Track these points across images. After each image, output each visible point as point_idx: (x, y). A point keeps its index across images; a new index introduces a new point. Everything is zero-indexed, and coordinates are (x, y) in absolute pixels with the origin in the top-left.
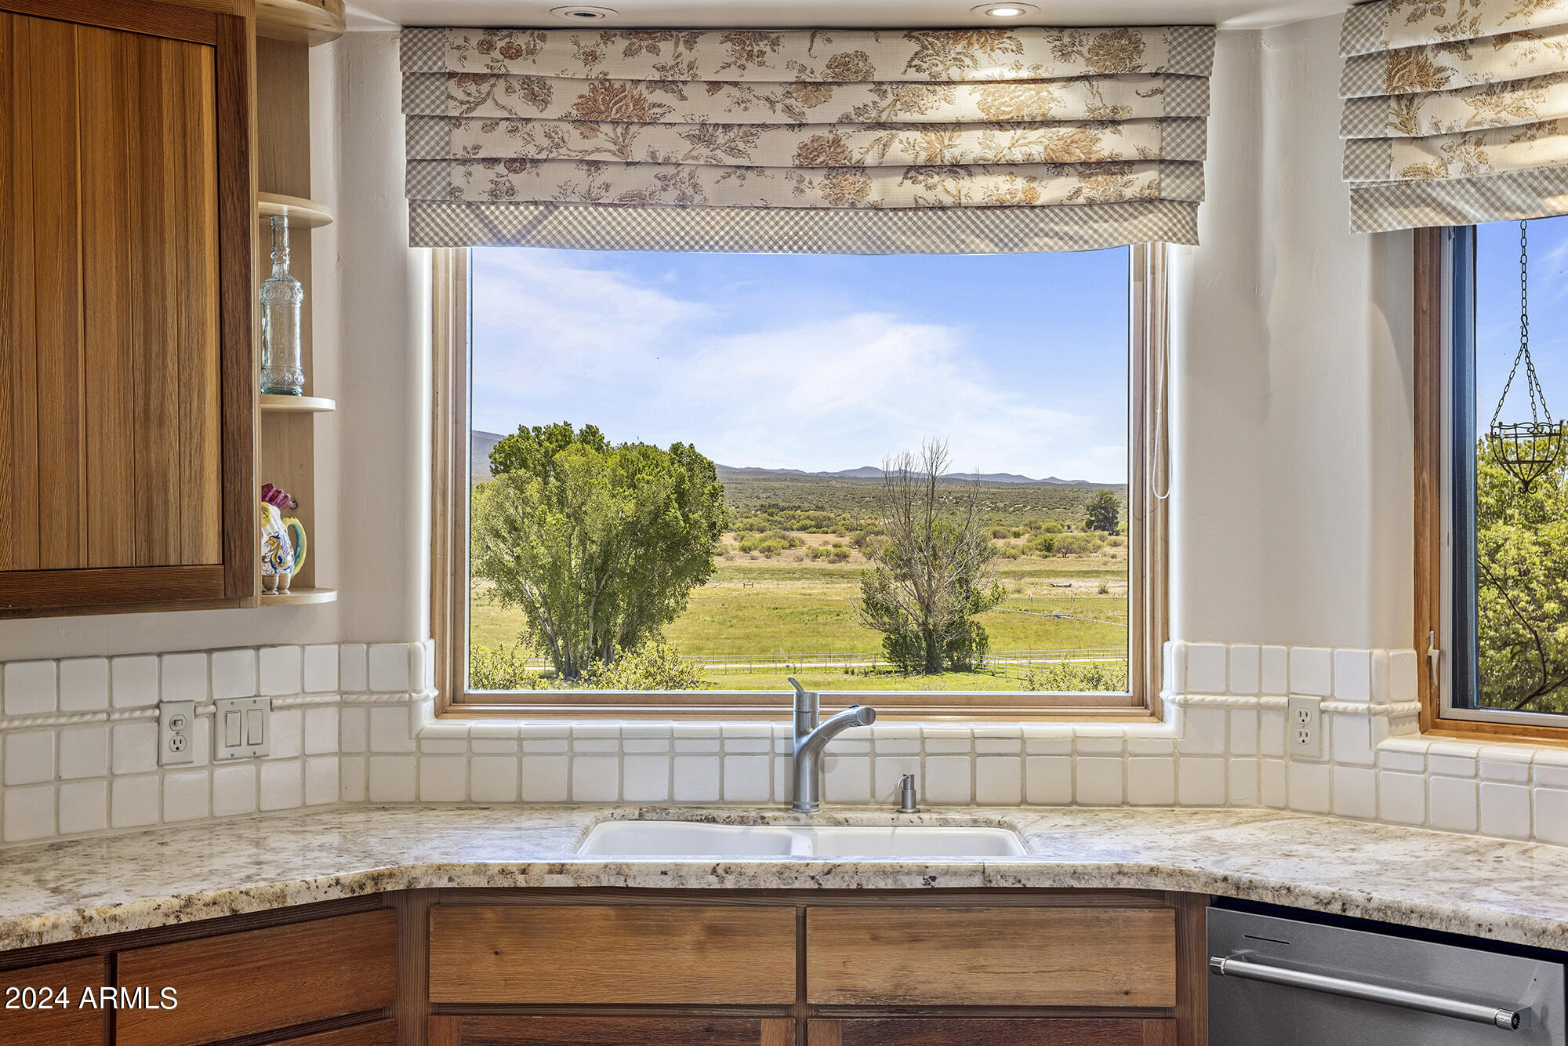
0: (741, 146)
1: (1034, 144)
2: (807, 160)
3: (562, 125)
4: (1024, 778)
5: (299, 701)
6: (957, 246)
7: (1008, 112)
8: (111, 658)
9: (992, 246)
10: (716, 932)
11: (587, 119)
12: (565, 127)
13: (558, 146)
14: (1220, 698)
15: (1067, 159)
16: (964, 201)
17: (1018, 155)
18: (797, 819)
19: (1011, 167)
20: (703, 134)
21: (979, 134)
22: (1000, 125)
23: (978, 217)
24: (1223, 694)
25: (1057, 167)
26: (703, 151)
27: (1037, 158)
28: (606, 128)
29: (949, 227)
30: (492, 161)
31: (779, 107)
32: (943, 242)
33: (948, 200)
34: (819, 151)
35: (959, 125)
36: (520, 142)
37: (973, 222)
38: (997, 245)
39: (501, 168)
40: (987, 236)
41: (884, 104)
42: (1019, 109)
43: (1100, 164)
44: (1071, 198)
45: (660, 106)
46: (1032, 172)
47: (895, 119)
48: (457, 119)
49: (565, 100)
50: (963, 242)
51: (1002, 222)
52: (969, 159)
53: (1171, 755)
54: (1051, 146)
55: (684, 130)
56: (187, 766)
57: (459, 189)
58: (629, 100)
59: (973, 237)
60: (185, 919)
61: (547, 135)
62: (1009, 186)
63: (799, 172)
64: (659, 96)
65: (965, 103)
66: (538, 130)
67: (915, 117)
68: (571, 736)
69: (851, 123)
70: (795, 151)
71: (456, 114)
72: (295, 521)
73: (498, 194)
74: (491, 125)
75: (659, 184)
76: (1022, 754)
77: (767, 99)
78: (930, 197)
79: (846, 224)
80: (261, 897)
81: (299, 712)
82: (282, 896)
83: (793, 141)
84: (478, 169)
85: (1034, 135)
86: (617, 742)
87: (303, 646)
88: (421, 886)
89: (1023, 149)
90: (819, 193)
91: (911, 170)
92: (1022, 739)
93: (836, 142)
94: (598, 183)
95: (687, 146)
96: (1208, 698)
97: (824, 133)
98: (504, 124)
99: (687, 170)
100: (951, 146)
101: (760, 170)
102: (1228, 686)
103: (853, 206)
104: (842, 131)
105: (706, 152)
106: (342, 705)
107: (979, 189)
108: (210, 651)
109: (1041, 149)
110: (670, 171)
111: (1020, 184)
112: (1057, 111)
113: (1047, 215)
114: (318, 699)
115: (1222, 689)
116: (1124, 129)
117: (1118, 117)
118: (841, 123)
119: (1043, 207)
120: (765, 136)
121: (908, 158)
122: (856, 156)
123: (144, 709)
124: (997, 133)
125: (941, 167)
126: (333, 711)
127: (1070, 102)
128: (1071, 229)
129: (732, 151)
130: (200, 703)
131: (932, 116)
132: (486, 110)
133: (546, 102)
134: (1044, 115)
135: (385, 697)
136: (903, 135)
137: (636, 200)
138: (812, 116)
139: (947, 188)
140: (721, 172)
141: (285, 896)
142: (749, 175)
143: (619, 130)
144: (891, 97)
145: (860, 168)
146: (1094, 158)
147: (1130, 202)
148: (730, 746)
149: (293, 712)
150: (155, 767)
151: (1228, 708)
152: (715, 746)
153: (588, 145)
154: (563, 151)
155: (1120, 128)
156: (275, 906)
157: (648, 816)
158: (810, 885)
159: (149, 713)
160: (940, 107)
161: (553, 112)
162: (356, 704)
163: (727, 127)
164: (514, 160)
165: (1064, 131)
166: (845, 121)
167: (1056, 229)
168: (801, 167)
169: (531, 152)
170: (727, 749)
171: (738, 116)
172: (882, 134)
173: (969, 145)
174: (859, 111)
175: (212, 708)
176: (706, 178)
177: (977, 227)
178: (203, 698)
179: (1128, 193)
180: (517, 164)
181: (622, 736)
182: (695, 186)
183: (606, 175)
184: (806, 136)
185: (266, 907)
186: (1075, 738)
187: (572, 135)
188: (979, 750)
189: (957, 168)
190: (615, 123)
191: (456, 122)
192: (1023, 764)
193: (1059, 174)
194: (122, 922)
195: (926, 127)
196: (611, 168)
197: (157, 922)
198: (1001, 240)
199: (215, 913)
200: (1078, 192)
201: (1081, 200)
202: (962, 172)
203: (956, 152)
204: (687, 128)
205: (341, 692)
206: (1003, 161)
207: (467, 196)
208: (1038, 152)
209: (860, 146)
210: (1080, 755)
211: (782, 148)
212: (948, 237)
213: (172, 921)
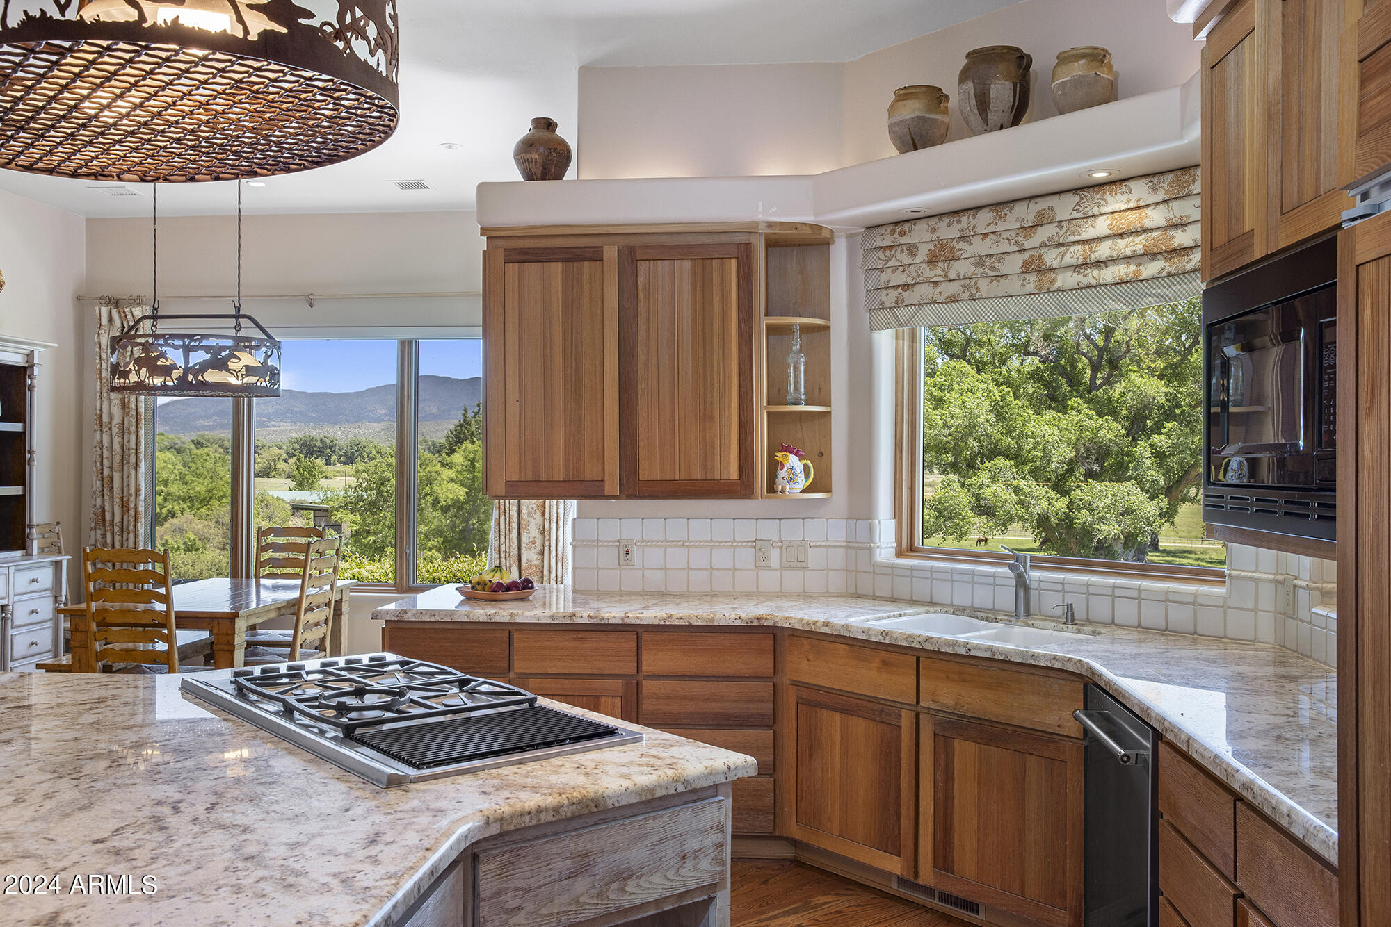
0: (997, 265)
1: (1136, 244)
2: (1027, 269)
3: (922, 265)
4: (1139, 612)
5: (824, 544)
6: (1103, 307)
7: (1124, 228)
8: (734, 519)
9: (1122, 305)
10: (885, 663)
11: (932, 261)
12: (924, 266)
13: (919, 276)
14: (1250, 574)
15: (1156, 250)
16: (1102, 282)
17: (1129, 252)
18: (1010, 621)
19: (1127, 259)
20: (980, 261)
21: (1109, 243)
22: (1121, 235)
23: (1113, 290)
24: (1254, 572)
25: (1151, 255)
26: (980, 270)
27: (1139, 252)
28: (941, 264)
29: (1098, 297)
30: (896, 287)
31: (1013, 242)
32: (1095, 305)
33: (1094, 282)
34: (1031, 263)
35: (1100, 239)
36: (905, 276)
37: (1111, 292)
38: (1124, 304)
39: (900, 290)
40: (1119, 300)
41: (1061, 233)
42: (1129, 226)
43: (1174, 250)
44: (1158, 273)
45: (961, 250)
46: (1139, 260)
47: (1067, 241)
48: (883, 268)
49: (922, 254)
50: (1105, 304)
51: (1126, 291)
52: (1103, 258)
53: (1222, 607)
54: (1147, 244)
55: (972, 260)
56: (769, 568)
57: (884, 302)
58: (948, 249)
59: (1111, 301)
60: (668, 623)
61: (916, 272)
62: (1125, 270)
63: (1024, 275)
64: (962, 245)
65: (1102, 226)
66: (912, 269)
67: (1077, 238)
68: (931, 570)
69: (1047, 246)
70: (1021, 264)
71: (881, 267)
72: (805, 461)
73: (899, 303)
74: (895, 269)
75: (962, 289)
76: (1139, 599)
77: (1008, 239)
78: (1085, 282)
79: (1049, 300)
80: (703, 619)
81: (825, 549)
82: (713, 620)
83: (1019, 259)
84: (891, 291)
85: (1138, 239)
86: (950, 575)
87: (827, 519)
88: (779, 625)
89: (1132, 248)
90: (1032, 285)
91: (1077, 267)
92: (1139, 589)
93: (1040, 257)
94: (936, 293)
95: (973, 268)
96: (1243, 574)
97: (1034, 253)
98: (900, 268)
99: (974, 281)
100: (1095, 252)
101: (1006, 276)
102: (1257, 567)
103: (1048, 291)
104: (1043, 250)
105: (981, 270)
106: (847, 547)
107: (1110, 274)
108: (780, 519)
109: (1141, 247)
110: (967, 282)
111: (1132, 268)
112: (1148, 224)
113: (1149, 284)
114: (834, 544)
115: (1254, 569)
116: (1188, 228)
117: (1183, 222)
118: (1041, 246)
119: (1147, 280)
120: (1008, 258)
121: (1073, 261)
122: (1048, 264)
123: (748, 542)
124: (1120, 241)
125: (1092, 264)
126: (843, 550)
127: (1155, 217)
128: (1162, 291)
129: (993, 268)
130: (774, 542)
131: (1085, 236)
132: (893, 263)
133: (915, 255)
134: (1142, 227)
135: (861, 545)
136: (1072, 249)
137: (953, 299)
138: (1027, 245)
139: (1093, 275)
140: (989, 280)
141: (714, 621)
142: (1002, 280)
143: (946, 264)
144: (1065, 228)
145: (1052, 269)
146: (1170, 248)
147: (1189, 272)
148: (998, 581)
149: (822, 549)
150: (755, 568)
151: (1257, 580)
152: (991, 580)
153: (932, 274)
154: (922, 278)
155: (1186, 228)
156: (709, 624)
157: (956, 612)
158: (918, 646)
159: (750, 544)
160: (1089, 232)
161: (918, 259)
162: (853, 548)
163: (991, 256)
164: (905, 285)
165: (1155, 234)
166: (1043, 245)
167: (1154, 292)
168: (1024, 272)
169: (910, 280)
170: (954, 578)
171: (995, 250)
172: (1062, 249)
173: (1104, 250)
174: (1049, 239)
175: (780, 544)
176: (983, 284)
177: (1114, 295)
178: (777, 539)
179: (1188, 267)
180: (906, 287)
181: (953, 571)
182: (977, 288)
183: (941, 288)
184: (1026, 256)
185: (705, 624)
186: (1168, 592)
187: (926, 269)
188: (1116, 594)
189: (1100, 264)
190: (944, 261)
191: (882, 270)
192: (1139, 603)
193: (1154, 260)
194: (641, 620)
195: (1084, 242)
196: (943, 284)
197: (656, 622)
198: (1127, 301)
199: (682, 622)
200: (1163, 269)
201: (1164, 274)
202: (1102, 265)
203: (1097, 254)
204: (974, 259)
205: (847, 542)
206: (1121, 256)
207: (887, 305)
208: (1139, 249)
209: (1051, 258)
210: (1171, 602)
211: (1013, 264)
212: (1098, 302)
213: (662, 623)
